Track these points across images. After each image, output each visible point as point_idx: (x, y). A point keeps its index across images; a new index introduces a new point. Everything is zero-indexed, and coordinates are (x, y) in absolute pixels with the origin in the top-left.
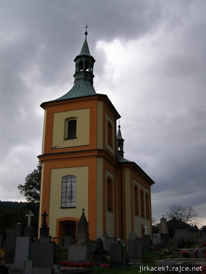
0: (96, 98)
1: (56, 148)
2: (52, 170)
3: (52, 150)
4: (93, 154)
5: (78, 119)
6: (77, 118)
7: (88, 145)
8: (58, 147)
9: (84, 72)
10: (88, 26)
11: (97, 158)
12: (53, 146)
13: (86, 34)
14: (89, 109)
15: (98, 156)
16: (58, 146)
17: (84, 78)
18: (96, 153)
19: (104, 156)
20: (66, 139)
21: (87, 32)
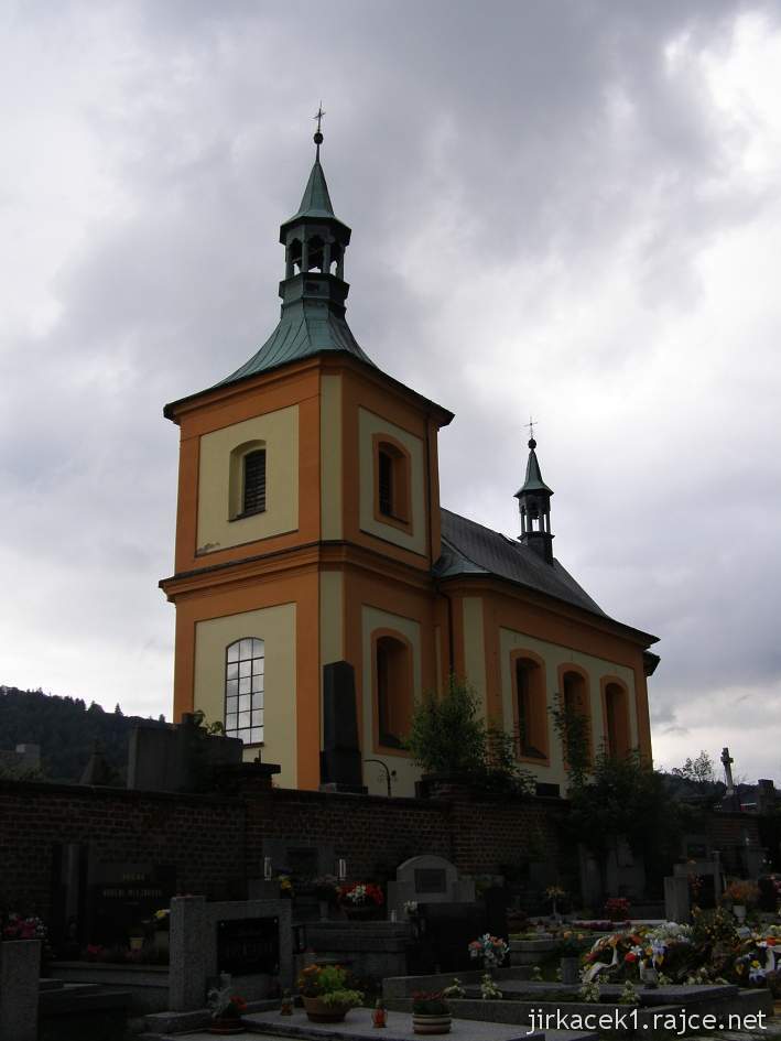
0: (315, 367)
1: (210, 550)
2: (200, 627)
3: (197, 559)
4: (304, 559)
5: (267, 443)
6: (263, 442)
7: (296, 531)
8: (212, 546)
9: (304, 279)
10: (323, 110)
11: (324, 574)
12: (201, 545)
13: (319, 138)
14: (297, 407)
15: (323, 566)
16: (214, 543)
17: (304, 300)
18: (313, 556)
19: (346, 563)
20: (240, 518)
21: (321, 132)
